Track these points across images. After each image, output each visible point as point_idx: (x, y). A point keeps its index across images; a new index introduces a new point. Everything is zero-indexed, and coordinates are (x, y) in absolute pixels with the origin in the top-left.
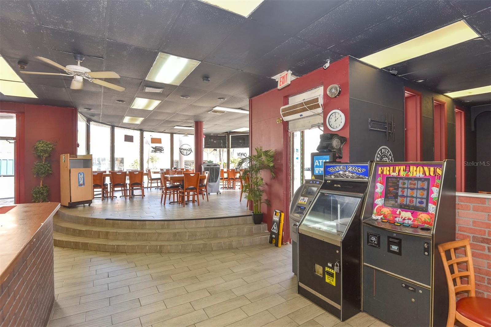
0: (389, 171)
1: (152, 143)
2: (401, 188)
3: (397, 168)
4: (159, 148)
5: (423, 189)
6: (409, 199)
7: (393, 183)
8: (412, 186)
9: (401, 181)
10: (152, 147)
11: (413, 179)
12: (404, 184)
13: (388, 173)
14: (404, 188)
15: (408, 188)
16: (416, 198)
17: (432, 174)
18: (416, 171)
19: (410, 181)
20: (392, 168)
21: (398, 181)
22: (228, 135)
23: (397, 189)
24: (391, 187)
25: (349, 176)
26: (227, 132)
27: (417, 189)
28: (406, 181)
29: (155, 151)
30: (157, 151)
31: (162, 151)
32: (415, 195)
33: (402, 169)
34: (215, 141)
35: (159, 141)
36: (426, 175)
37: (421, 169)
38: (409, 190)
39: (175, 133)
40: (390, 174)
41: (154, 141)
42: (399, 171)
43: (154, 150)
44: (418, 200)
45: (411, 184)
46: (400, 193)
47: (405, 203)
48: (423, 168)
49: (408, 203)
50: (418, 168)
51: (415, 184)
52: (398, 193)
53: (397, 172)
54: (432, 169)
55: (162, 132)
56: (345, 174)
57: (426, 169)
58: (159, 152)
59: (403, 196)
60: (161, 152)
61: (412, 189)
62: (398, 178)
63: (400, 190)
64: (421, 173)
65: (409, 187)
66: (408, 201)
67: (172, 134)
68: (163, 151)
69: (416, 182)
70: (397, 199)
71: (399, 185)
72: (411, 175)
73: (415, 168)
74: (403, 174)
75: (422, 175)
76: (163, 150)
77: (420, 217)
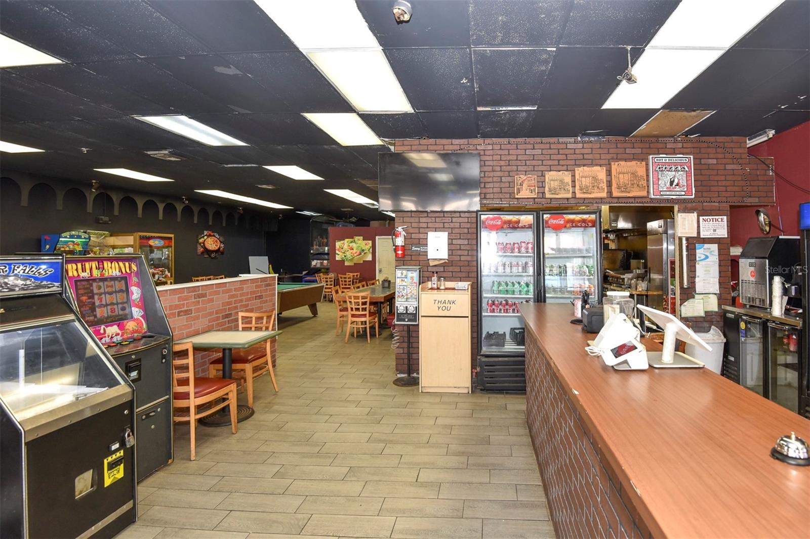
0: (77, 270)
2: (97, 294)
3: (87, 265)
5: (121, 291)
6: (109, 307)
7: (85, 289)
8: (110, 290)
9: (95, 284)
11: (109, 279)
12: (100, 288)
13: (75, 274)
14: (101, 294)
15: (105, 293)
16: (117, 304)
17: (128, 271)
18: (111, 268)
19: (106, 283)
20: (79, 265)
21: (91, 285)
23: (92, 297)
24: (83, 295)
25: (16, 286)
27: (116, 292)
28: (101, 284)
32: (115, 301)
33: (94, 266)
36: (122, 273)
37: (116, 264)
38: (107, 295)
40: (79, 275)
42: (91, 269)
44: (120, 306)
45: (108, 286)
46: (97, 303)
47: (106, 315)
48: (118, 264)
49: (110, 313)
50: (113, 263)
51: (112, 286)
52: (94, 303)
53: (88, 271)
54: (127, 264)
56: (6, 284)
57: (121, 264)
59: (101, 306)
61: (110, 293)
62: (91, 280)
63: (96, 297)
64: (117, 270)
65: (106, 291)
66: (109, 311)
69: (113, 282)
70: (95, 311)
71: (92, 290)
72: (106, 275)
73: (109, 263)
74: (96, 273)
75: (118, 274)
77: (127, 327)
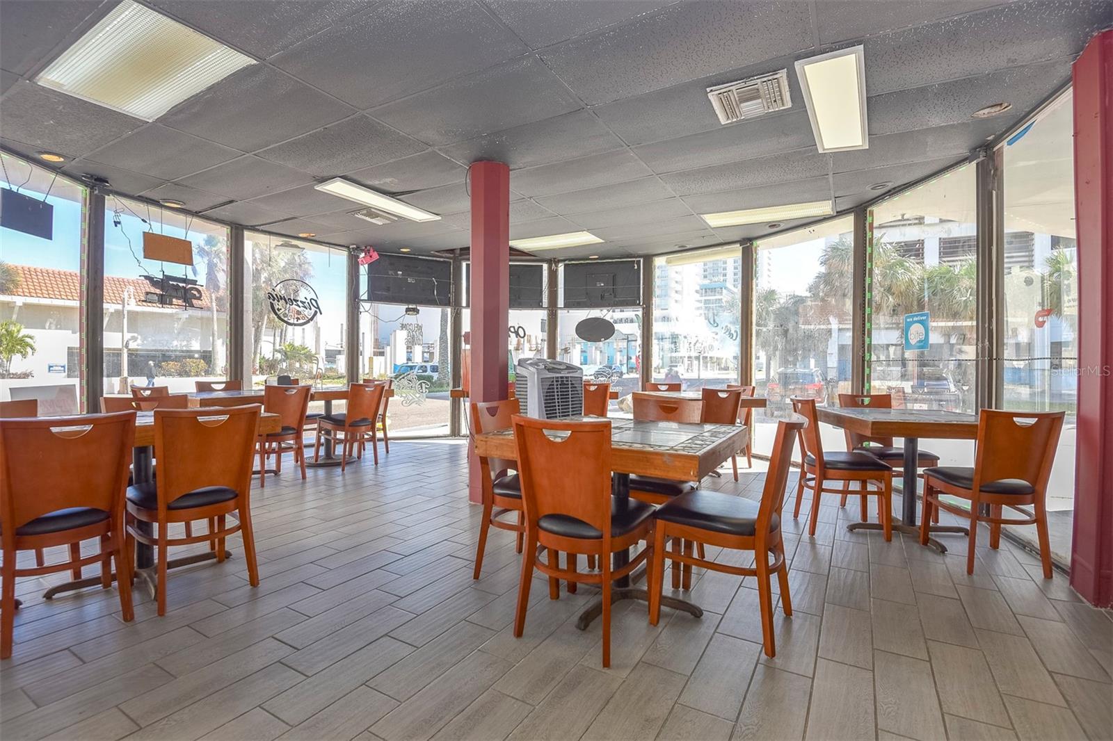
1: (145, 257)
4: (181, 285)
10: (146, 277)
22: (455, 259)
26: (452, 251)
29: (163, 300)
30: (172, 297)
31: (195, 302)
34: (409, 276)
35: (180, 251)
39: (253, 229)
41: (156, 247)
43: (158, 291)
55: (196, 214)
58: (180, 302)
60: (192, 306)
67: (237, 232)
68: (199, 298)
76: (197, 295)
